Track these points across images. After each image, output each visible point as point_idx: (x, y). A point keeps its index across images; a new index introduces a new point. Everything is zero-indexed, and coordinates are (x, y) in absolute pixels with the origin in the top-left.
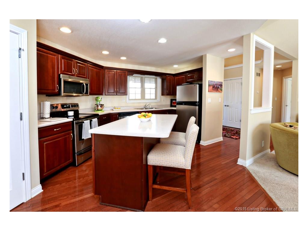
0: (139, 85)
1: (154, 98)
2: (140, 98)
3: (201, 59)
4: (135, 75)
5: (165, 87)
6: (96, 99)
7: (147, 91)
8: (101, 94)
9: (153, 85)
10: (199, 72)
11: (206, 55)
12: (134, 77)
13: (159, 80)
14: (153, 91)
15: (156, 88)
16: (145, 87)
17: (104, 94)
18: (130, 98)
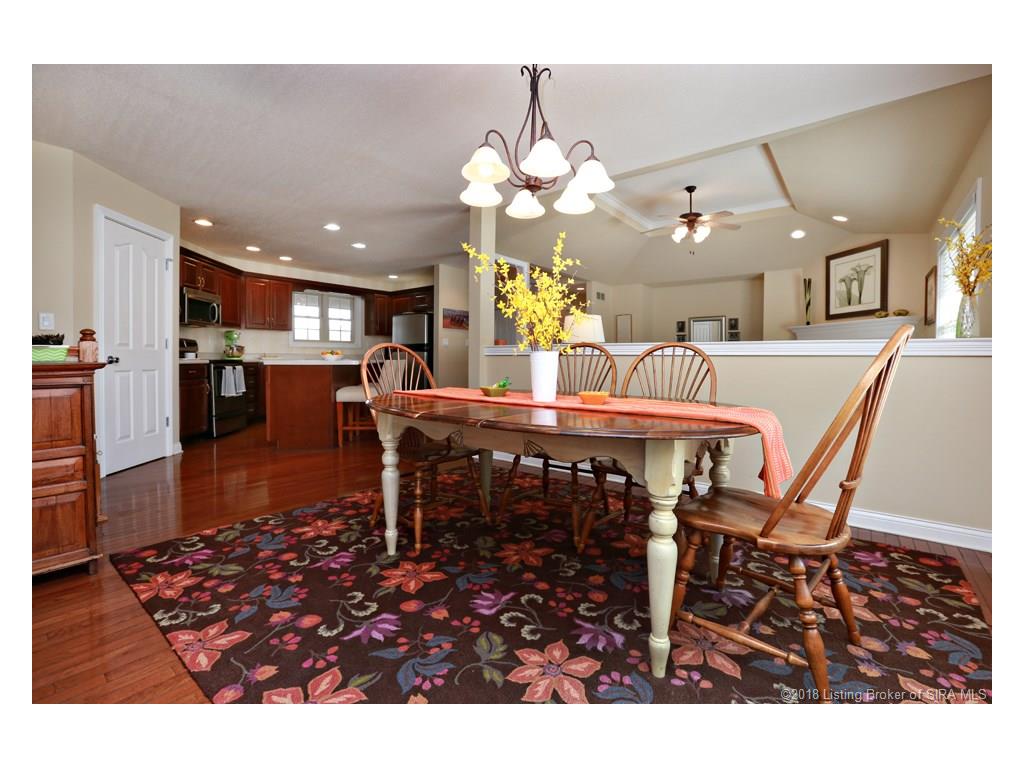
0: (315, 311)
1: (349, 340)
2: (318, 338)
3: (431, 271)
4: (307, 291)
5: (372, 318)
6: (228, 336)
7: (332, 325)
8: (238, 325)
9: (346, 313)
10: (429, 292)
11: (438, 265)
12: (306, 294)
13: (360, 302)
14: (348, 326)
15: (353, 319)
16: (330, 316)
17: (243, 325)
18: (296, 338)
